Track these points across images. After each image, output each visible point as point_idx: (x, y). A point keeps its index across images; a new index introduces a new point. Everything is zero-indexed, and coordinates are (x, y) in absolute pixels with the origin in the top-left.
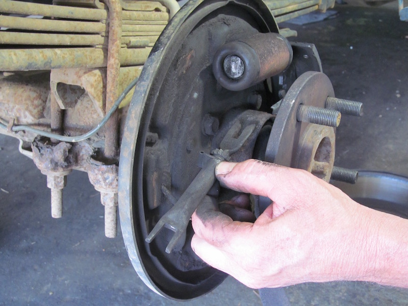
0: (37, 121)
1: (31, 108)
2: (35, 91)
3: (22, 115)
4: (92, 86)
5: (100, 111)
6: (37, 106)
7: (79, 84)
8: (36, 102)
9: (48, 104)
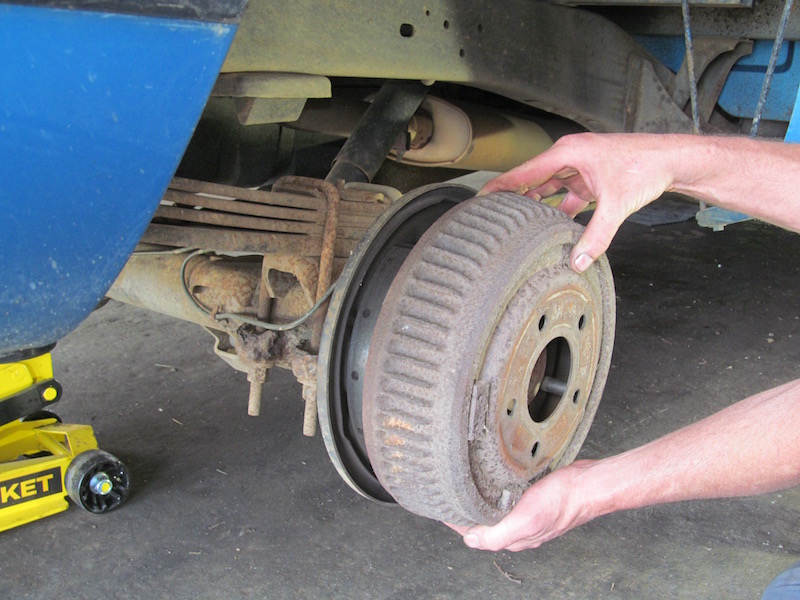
0: (243, 310)
1: (239, 294)
2: (245, 277)
3: (228, 303)
4: (304, 274)
5: (310, 300)
6: (244, 294)
7: (291, 272)
8: (245, 289)
9: (257, 292)
